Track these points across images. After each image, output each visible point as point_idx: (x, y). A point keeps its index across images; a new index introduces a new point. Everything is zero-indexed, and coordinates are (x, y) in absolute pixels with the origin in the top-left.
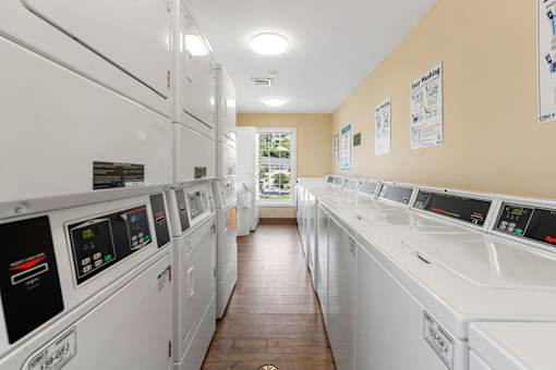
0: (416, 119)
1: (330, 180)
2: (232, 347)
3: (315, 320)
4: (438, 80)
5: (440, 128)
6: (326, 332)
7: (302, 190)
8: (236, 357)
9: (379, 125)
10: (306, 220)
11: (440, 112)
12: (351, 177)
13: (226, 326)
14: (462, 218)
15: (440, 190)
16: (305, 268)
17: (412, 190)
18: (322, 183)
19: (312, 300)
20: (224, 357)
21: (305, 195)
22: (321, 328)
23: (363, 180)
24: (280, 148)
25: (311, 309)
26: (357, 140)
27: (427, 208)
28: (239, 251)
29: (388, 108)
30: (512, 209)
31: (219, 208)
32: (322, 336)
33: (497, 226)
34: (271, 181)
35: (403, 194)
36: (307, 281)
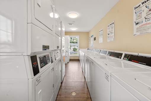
0: (109, 34)
1: (88, 49)
2: (65, 88)
3: (84, 83)
4: (113, 25)
5: (114, 37)
6: (87, 85)
7: (81, 52)
8: (66, 91)
9: (100, 35)
10: (82, 60)
11: (114, 33)
12: (93, 48)
13: (63, 84)
14: (117, 57)
15: (113, 51)
16: (82, 71)
17: (107, 51)
18: (86, 50)
19: (83, 78)
20: (63, 90)
21: (82, 53)
22: (86, 84)
23: (96, 49)
24: (75, 41)
25: (83, 80)
26: (95, 39)
27: (110, 55)
28: (65, 67)
29: (102, 31)
30: (126, 55)
31: (61, 56)
32: (86, 86)
33: (124, 59)
34: (72, 49)
35: (105, 52)
36: (82, 74)
